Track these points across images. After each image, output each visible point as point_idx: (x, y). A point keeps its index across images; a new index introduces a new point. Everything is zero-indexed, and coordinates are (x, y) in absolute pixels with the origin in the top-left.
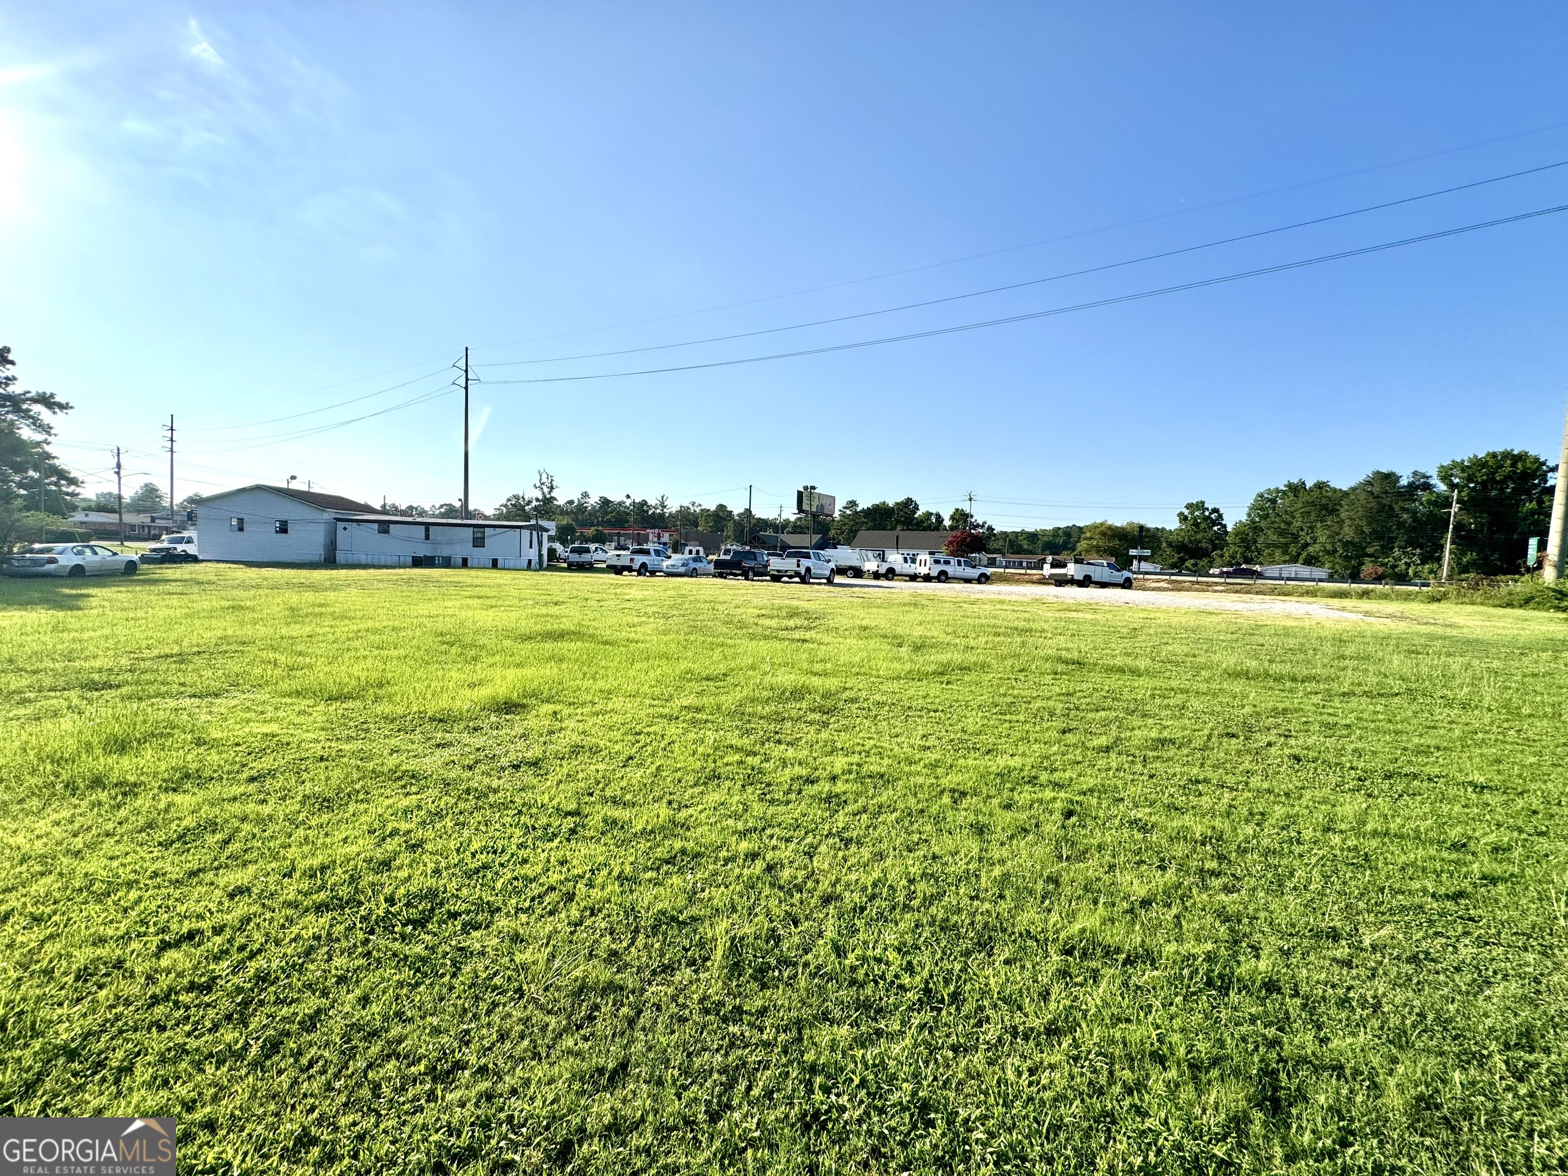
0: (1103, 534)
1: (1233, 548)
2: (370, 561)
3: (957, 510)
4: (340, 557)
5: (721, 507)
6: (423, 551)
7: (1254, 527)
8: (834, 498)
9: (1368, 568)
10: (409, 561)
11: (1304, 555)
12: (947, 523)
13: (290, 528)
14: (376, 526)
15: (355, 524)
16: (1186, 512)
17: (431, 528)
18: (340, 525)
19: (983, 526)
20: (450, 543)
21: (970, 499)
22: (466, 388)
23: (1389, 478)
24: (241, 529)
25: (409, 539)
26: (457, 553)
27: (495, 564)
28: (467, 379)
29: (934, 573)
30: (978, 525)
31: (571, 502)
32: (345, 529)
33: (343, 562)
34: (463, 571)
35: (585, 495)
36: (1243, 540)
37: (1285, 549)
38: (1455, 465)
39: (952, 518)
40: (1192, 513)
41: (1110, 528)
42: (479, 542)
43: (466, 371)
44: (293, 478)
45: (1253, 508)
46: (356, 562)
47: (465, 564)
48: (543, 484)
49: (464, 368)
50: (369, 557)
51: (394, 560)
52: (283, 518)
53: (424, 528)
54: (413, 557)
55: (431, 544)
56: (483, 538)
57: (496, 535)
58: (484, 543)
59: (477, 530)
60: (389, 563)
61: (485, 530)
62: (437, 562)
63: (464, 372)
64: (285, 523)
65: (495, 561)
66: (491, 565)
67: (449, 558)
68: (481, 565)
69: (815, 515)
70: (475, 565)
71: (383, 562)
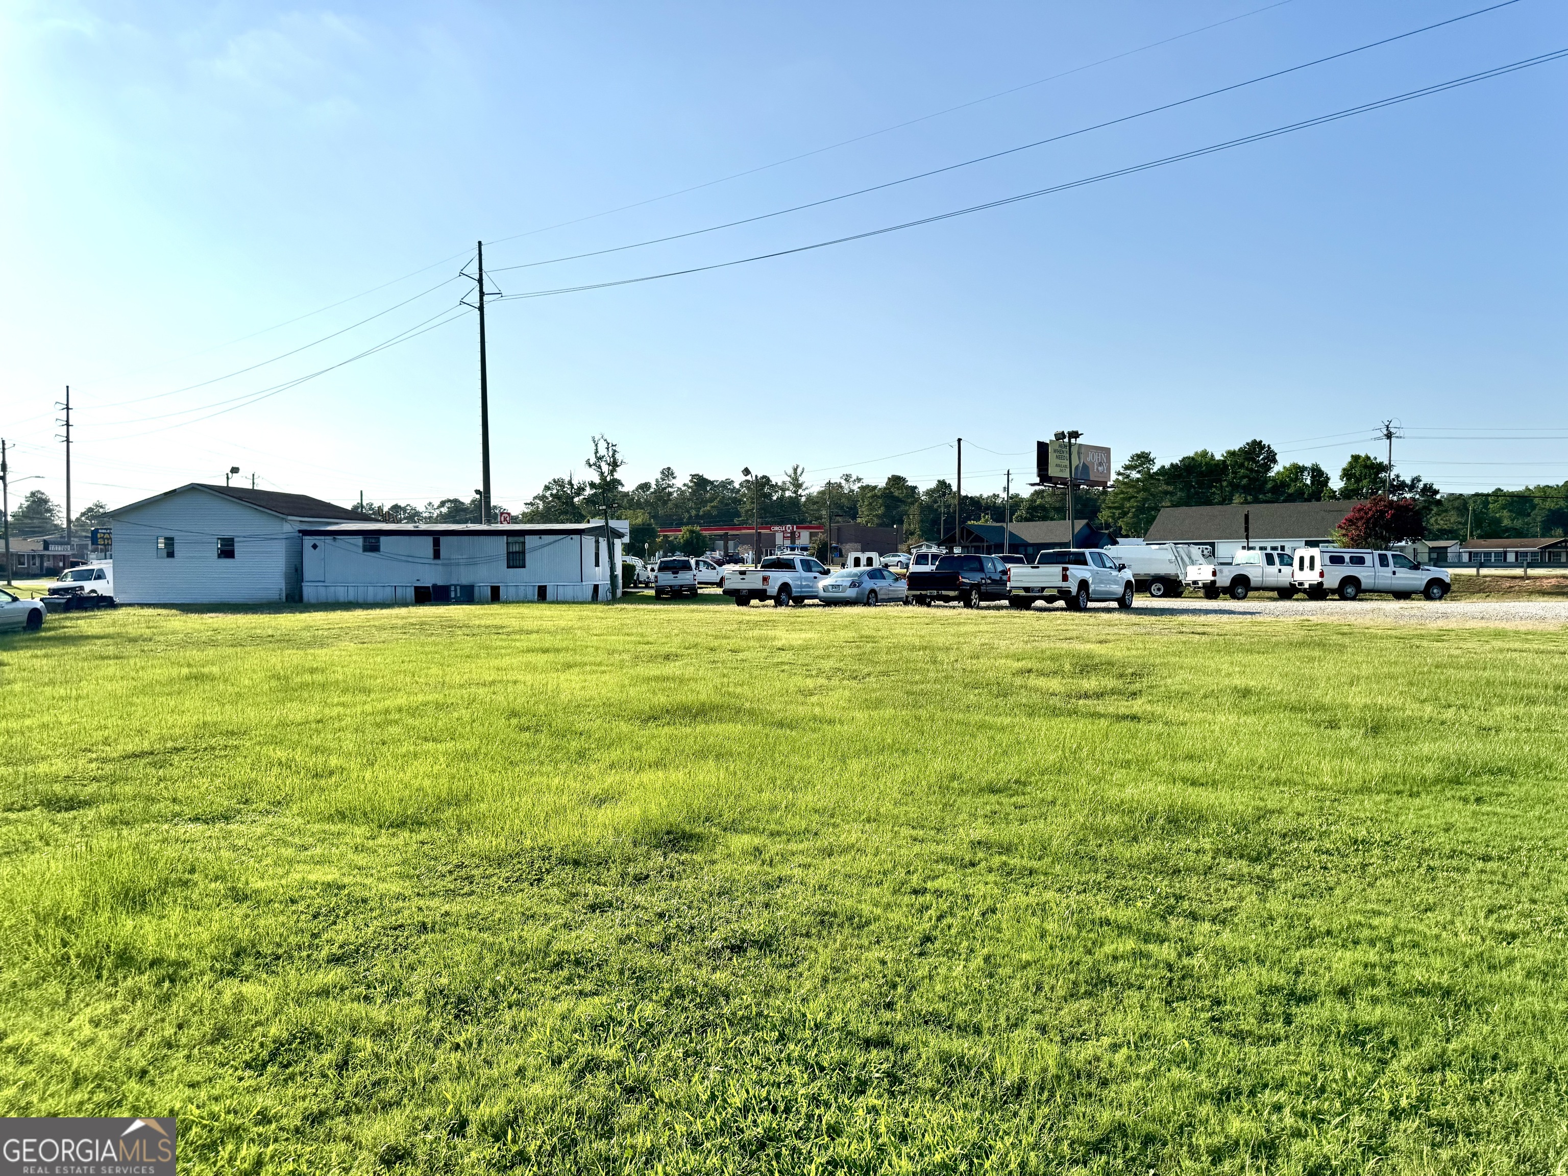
2: (351, 597)
3: (1356, 458)
4: (309, 592)
5: (896, 481)
8: (1107, 451)
10: (411, 593)
12: (1336, 484)
13: (238, 549)
14: (359, 540)
15: (329, 539)
17: (443, 540)
18: (308, 541)
19: (1412, 487)
21: (1389, 436)
22: (481, 309)
24: (171, 555)
26: (482, 578)
27: (542, 595)
28: (482, 294)
30: (1402, 486)
31: (645, 487)
32: (315, 547)
33: (313, 601)
35: (668, 473)
39: (1347, 474)
42: (516, 560)
43: (480, 281)
44: (235, 470)
46: (331, 599)
47: (495, 596)
48: (600, 458)
49: (477, 277)
50: (351, 591)
51: (388, 593)
52: (228, 534)
53: (430, 540)
54: (416, 588)
55: (443, 565)
56: (523, 552)
57: (543, 546)
58: (524, 560)
59: (511, 539)
60: (380, 598)
61: (521, 539)
62: (453, 595)
63: (476, 283)
64: (231, 542)
65: (543, 589)
66: (536, 594)
67: (470, 588)
68: (521, 597)
69: (1072, 485)
71: (370, 598)
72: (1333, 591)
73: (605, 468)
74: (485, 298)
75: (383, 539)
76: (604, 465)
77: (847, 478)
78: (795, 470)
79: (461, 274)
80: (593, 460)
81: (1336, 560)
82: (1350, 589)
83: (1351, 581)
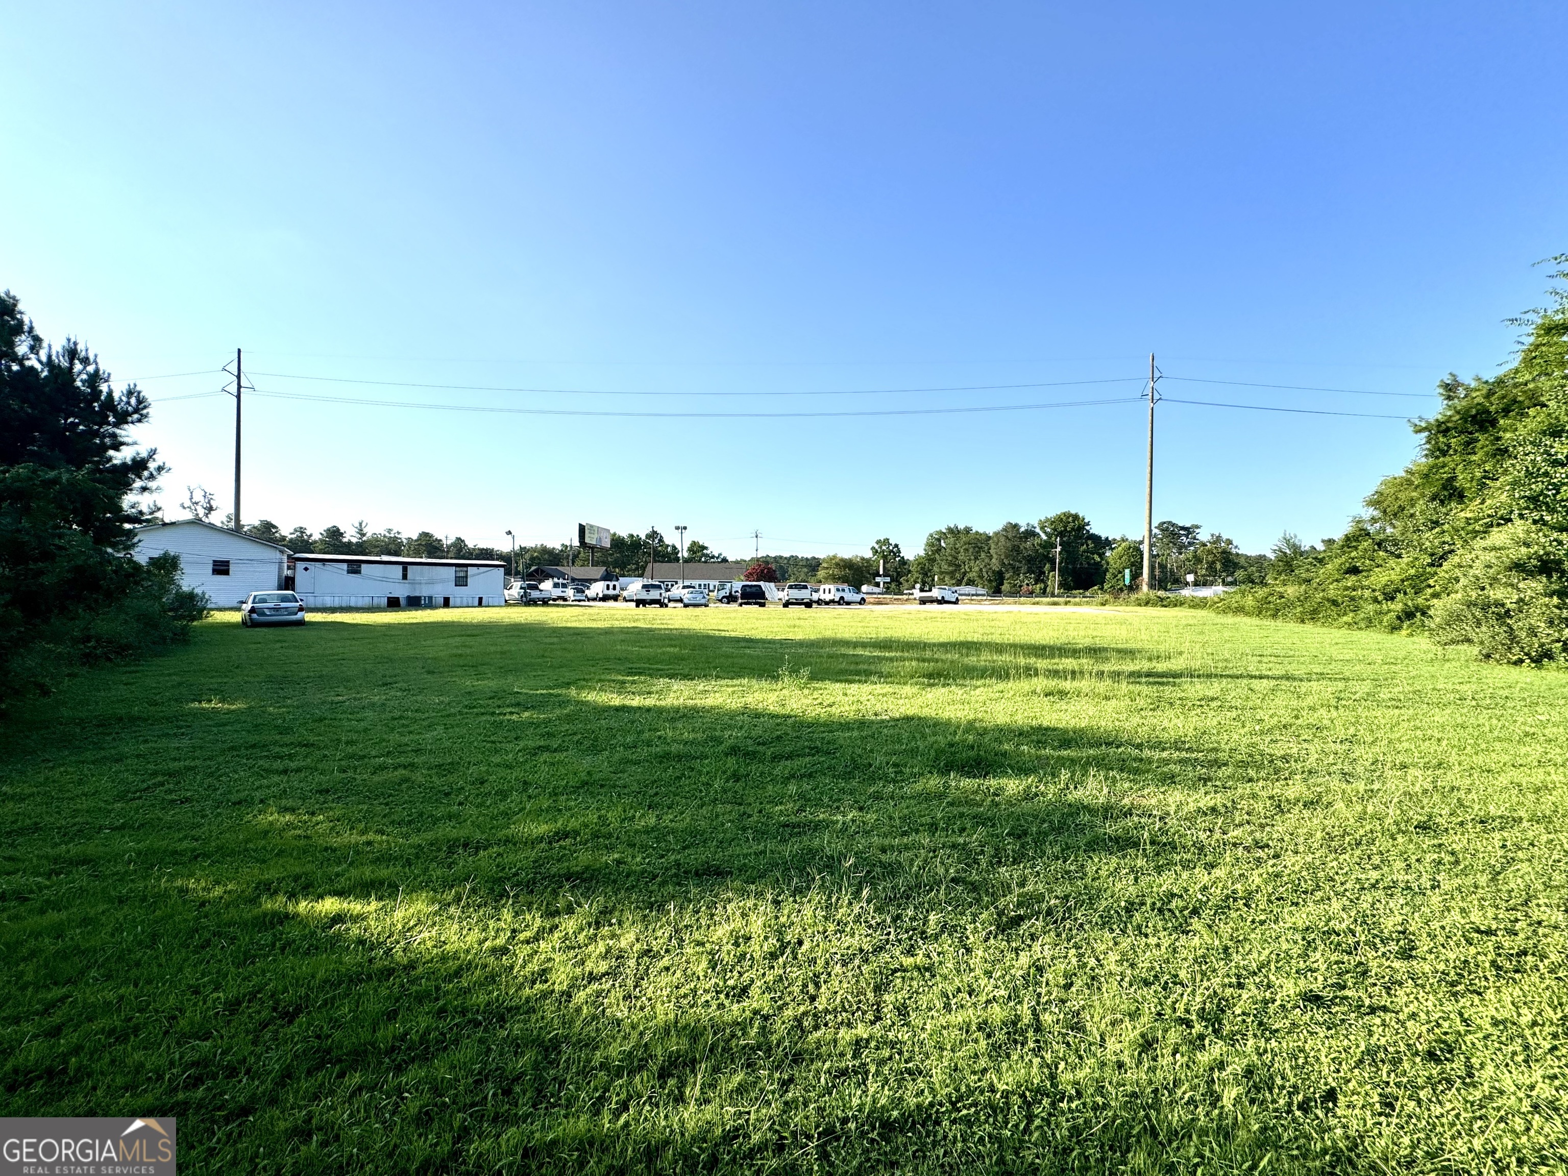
0: (837, 564)
1: (916, 575)
2: (337, 604)
6: (402, 591)
7: (931, 560)
9: (1005, 587)
10: (384, 602)
11: (966, 578)
13: (232, 568)
14: (344, 566)
15: (318, 564)
16: (877, 547)
17: (410, 568)
18: (300, 566)
20: (431, 582)
21: (756, 536)
22: (238, 397)
23: (1015, 526)
25: (384, 579)
26: (438, 592)
27: (480, 603)
28: (239, 387)
29: (837, 599)
32: (306, 569)
34: (446, 610)
36: (922, 568)
37: (952, 574)
38: (1047, 520)
39: (690, 550)
40: (880, 547)
41: (842, 560)
42: (461, 581)
43: (239, 377)
45: (928, 544)
46: (319, 605)
47: (446, 603)
48: (197, 503)
49: (236, 374)
50: (336, 599)
51: (366, 602)
52: (223, 558)
53: (400, 567)
54: (388, 598)
55: (409, 583)
56: (466, 577)
57: (479, 574)
58: (467, 582)
59: (458, 569)
60: (360, 604)
61: (465, 569)
62: (423, 602)
63: (235, 378)
64: (226, 563)
65: (481, 599)
66: (476, 603)
67: (430, 598)
68: (465, 604)
69: (592, 548)
70: (458, 604)
71: (353, 604)
72: (837, 602)
73: (201, 512)
74: (242, 390)
75: (363, 566)
77: (390, 531)
78: (361, 524)
79: (224, 369)
80: (187, 503)
81: (838, 590)
82: (842, 602)
83: (842, 598)
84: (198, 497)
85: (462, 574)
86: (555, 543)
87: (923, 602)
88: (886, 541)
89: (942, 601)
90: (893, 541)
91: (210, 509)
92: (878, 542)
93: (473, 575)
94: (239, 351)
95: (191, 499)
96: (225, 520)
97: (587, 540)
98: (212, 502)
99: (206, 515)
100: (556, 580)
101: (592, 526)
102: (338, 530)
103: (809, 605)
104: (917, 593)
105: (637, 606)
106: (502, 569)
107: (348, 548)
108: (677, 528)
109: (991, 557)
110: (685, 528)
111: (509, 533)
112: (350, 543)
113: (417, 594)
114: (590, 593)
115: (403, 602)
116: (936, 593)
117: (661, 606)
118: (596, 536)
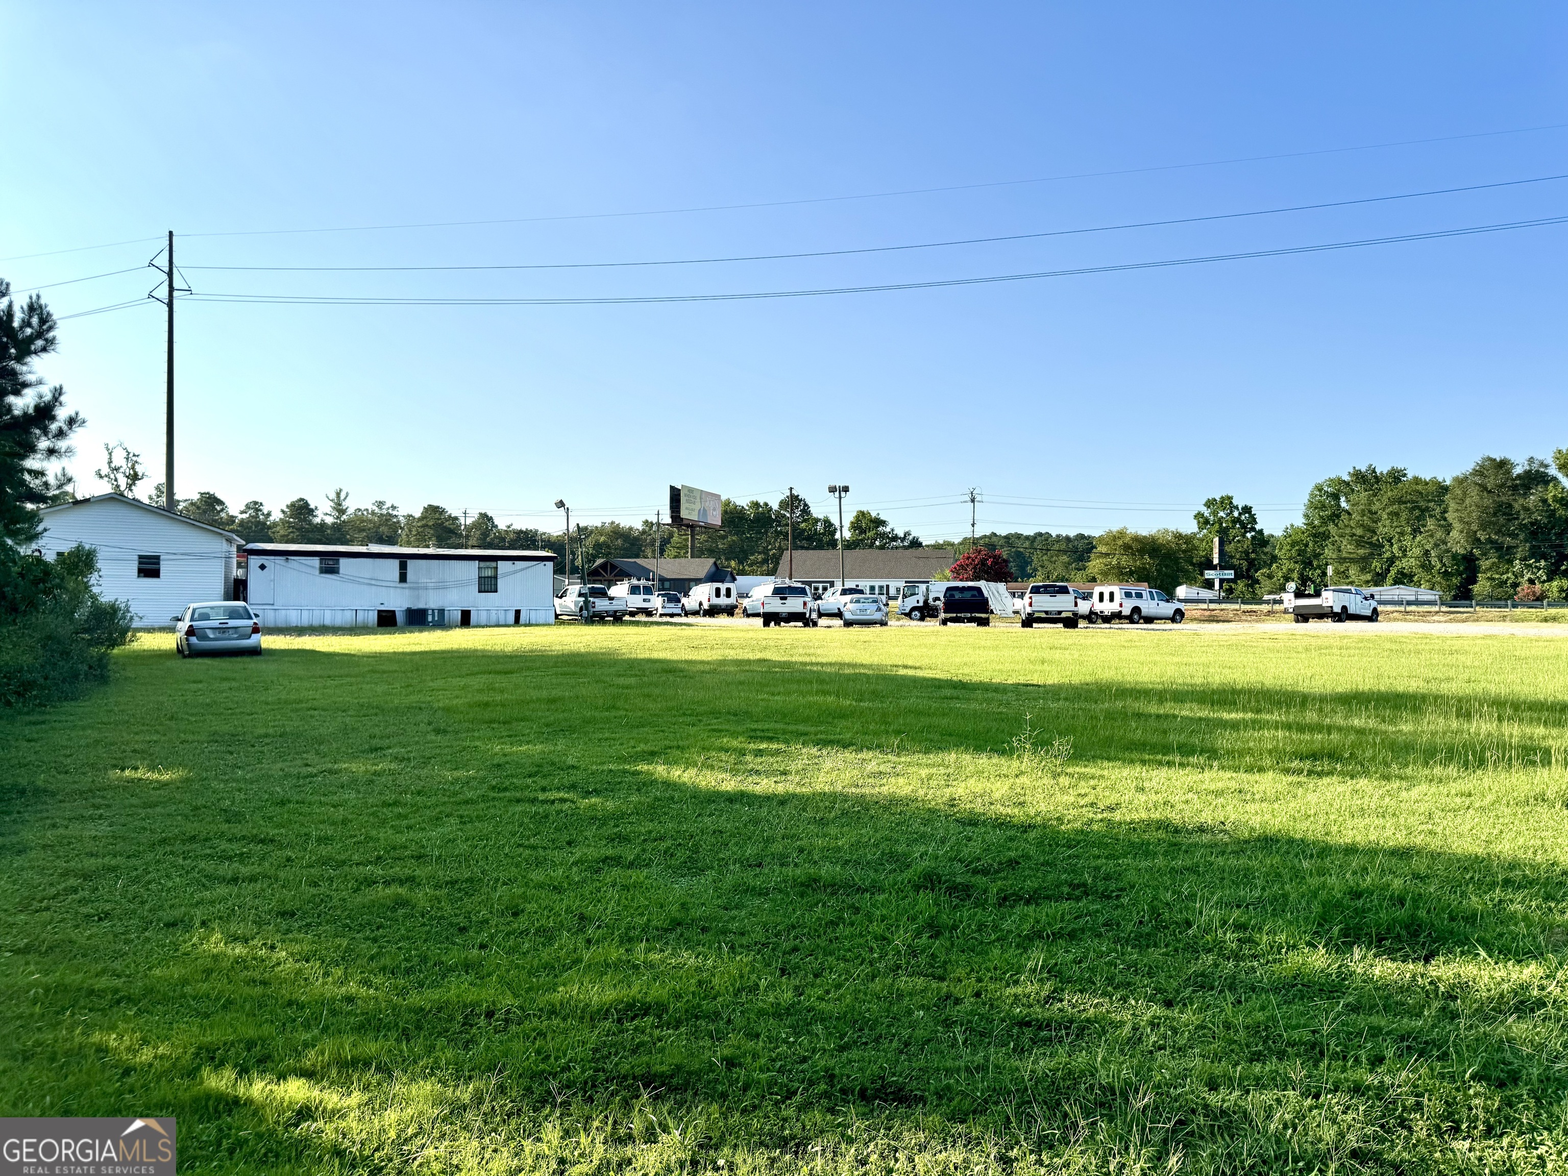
2: (306, 621)
6: (399, 601)
7: (1318, 535)
9: (1481, 587)
10: (373, 618)
11: (1393, 571)
13: (164, 568)
14: (316, 562)
15: (280, 560)
16: (1207, 513)
17: (411, 564)
18: (255, 562)
20: (442, 586)
22: (171, 306)
23: (1504, 465)
25: (373, 582)
26: (453, 602)
27: (516, 620)
28: (171, 289)
29: (1126, 611)
32: (263, 567)
34: (465, 631)
37: (1364, 563)
40: (1215, 513)
41: (1136, 539)
42: (488, 585)
43: (170, 274)
45: (1312, 505)
46: (281, 623)
47: (466, 620)
48: (117, 469)
49: (167, 269)
50: (305, 613)
51: (346, 618)
52: (149, 550)
53: (396, 563)
54: (379, 611)
55: (410, 588)
56: (496, 578)
57: (515, 572)
58: (496, 585)
59: (483, 564)
60: (337, 622)
61: (493, 564)
62: (430, 618)
63: (165, 277)
64: (156, 559)
65: (518, 612)
66: (511, 618)
67: (442, 612)
68: (493, 621)
69: (692, 526)
70: (483, 621)
71: (328, 622)
72: (1126, 617)
73: (123, 482)
74: (175, 294)
75: (343, 562)
76: (120, 476)
77: (384, 505)
79: (151, 264)
80: (105, 470)
81: (1128, 595)
82: (1136, 616)
83: (1136, 610)
84: (119, 459)
85: (489, 573)
86: (633, 521)
87: (1303, 616)
88: (1227, 502)
89: (1343, 616)
90: (1240, 502)
91: (134, 478)
92: (1209, 503)
93: (506, 575)
94: (171, 233)
95: (110, 462)
96: (154, 492)
97: (684, 514)
98: (137, 467)
99: (130, 487)
100: (634, 582)
101: (691, 490)
102: (306, 504)
103: (1071, 622)
104: (1289, 600)
105: (766, 624)
106: (550, 565)
107: (321, 533)
108: (832, 490)
109: (1448, 529)
110: (846, 489)
111: (561, 504)
112: (323, 525)
113: (421, 606)
114: (690, 602)
115: (400, 618)
116: (1329, 599)
117: (806, 625)
118: (697, 506)
